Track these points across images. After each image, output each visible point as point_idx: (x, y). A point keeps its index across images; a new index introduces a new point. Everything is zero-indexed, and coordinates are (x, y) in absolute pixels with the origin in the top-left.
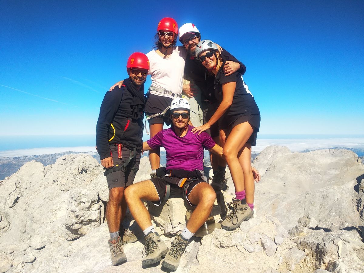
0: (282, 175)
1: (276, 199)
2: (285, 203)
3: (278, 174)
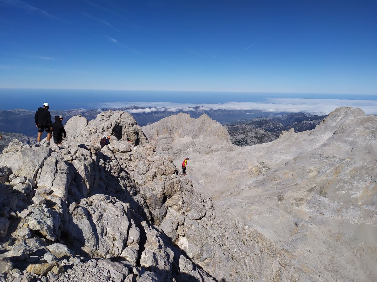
0: (351, 139)
1: (340, 164)
2: (350, 168)
3: (347, 139)
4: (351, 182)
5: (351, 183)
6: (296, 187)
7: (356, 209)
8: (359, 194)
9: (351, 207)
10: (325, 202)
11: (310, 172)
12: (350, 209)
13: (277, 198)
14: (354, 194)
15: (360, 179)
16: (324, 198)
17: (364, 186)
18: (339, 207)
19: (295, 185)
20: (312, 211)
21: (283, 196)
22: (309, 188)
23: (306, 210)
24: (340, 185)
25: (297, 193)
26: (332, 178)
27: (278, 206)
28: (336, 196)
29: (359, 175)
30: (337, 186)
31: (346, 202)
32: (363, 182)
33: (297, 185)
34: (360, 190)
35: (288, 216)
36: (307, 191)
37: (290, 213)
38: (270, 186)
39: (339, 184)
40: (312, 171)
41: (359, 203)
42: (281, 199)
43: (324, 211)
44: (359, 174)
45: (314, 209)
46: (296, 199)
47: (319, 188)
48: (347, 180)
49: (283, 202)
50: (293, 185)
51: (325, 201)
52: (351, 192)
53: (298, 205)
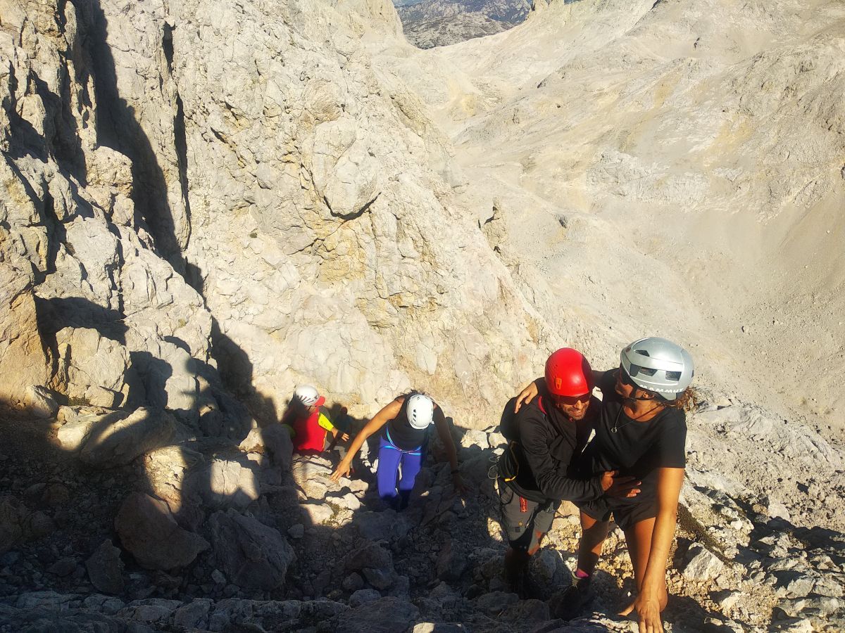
4: (693, 114)
5: (692, 118)
6: (564, 134)
7: (698, 177)
8: (708, 143)
9: (687, 174)
10: (630, 165)
11: (601, 94)
12: (684, 179)
13: (519, 164)
14: (697, 143)
15: (714, 106)
16: (629, 157)
17: (722, 123)
18: (659, 177)
19: (564, 130)
20: (598, 189)
21: (534, 158)
22: (595, 136)
23: (585, 188)
24: (666, 124)
25: (568, 149)
26: (651, 106)
27: (521, 183)
28: (656, 152)
29: (713, 96)
30: (661, 127)
31: (677, 164)
32: (721, 114)
33: (567, 131)
34: (712, 133)
35: (544, 204)
36: (591, 143)
37: (548, 198)
38: (503, 139)
39: (666, 121)
40: (607, 94)
41: (707, 163)
42: (528, 166)
43: (625, 188)
44: (713, 94)
45: (604, 185)
46: (564, 165)
47: (618, 133)
48: (686, 109)
49: (535, 173)
50: (560, 131)
51: (631, 162)
52: (692, 139)
53: (567, 178)
